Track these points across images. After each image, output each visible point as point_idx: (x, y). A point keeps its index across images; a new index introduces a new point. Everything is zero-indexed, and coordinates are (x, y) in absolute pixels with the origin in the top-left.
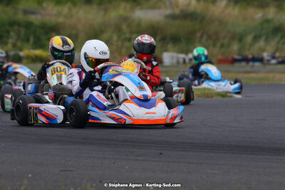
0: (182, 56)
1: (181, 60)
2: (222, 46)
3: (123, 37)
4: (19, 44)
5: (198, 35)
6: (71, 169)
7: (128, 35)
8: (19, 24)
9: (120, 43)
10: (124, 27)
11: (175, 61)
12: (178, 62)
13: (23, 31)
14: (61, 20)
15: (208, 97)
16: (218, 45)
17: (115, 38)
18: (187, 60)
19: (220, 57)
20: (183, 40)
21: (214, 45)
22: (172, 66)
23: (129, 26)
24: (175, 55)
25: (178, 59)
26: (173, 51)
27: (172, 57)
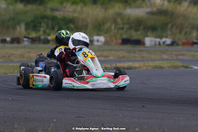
0: (158, 40)
1: (157, 43)
2: (186, 33)
3: (118, 26)
4: (48, 31)
5: (170, 26)
6: (82, 116)
7: (121, 26)
8: (48, 18)
9: (116, 31)
10: (119, 20)
11: (153, 43)
12: (155, 44)
13: (50, 22)
14: (76, 15)
15: (176, 68)
16: (183, 32)
17: (113, 27)
18: (162, 43)
19: (184, 41)
20: (159, 29)
21: (180, 32)
22: (151, 47)
23: (122, 19)
24: (153, 39)
25: (155, 42)
26: (152, 37)
27: (151, 41)
